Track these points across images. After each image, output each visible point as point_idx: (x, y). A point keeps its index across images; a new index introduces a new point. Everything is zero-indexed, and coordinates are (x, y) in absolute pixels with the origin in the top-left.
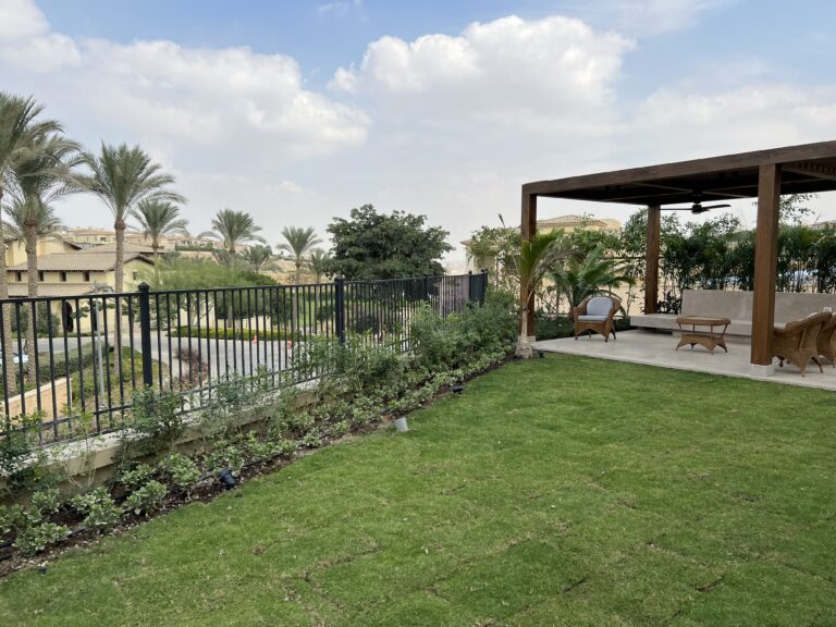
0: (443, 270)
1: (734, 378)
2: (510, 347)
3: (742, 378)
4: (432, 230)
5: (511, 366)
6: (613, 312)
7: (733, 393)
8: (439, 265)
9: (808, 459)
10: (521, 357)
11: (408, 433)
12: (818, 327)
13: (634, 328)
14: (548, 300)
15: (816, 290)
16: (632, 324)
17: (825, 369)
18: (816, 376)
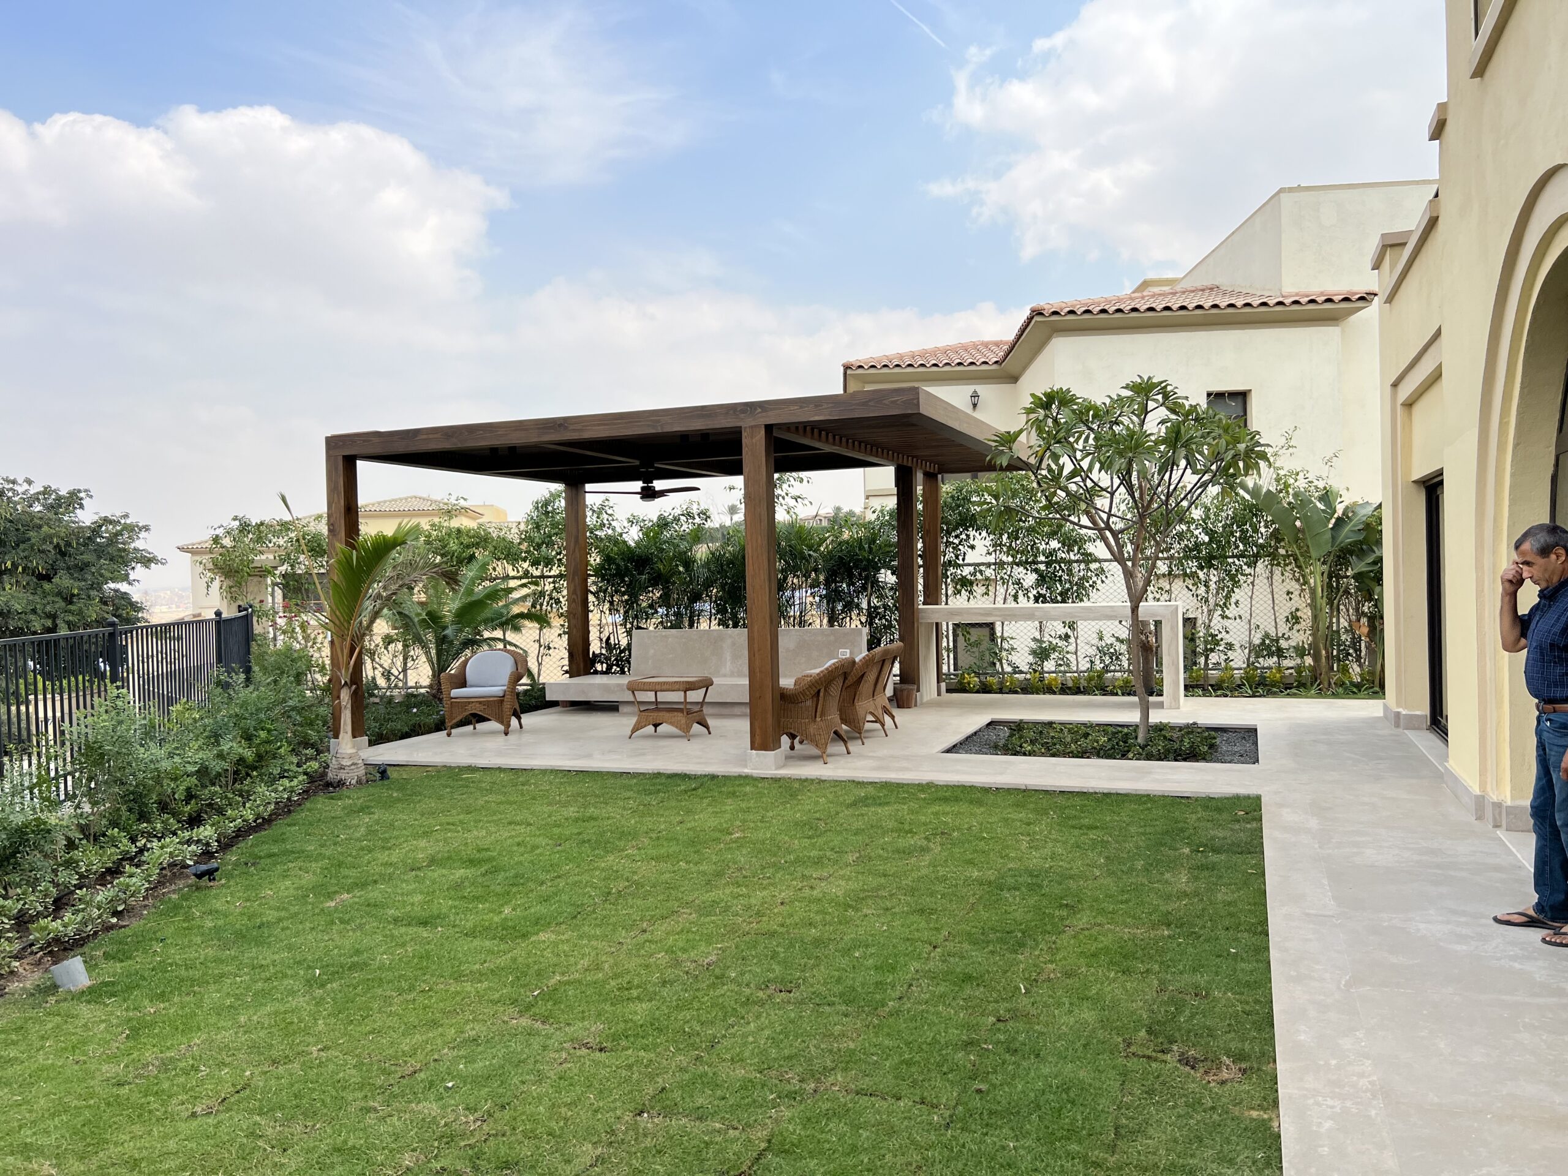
0: (136, 607)
1: (727, 778)
2: (315, 765)
3: (740, 777)
4: (106, 521)
5: (321, 804)
6: (516, 678)
7: (730, 805)
8: (125, 596)
9: (855, 901)
10: (340, 784)
11: (91, 990)
12: (839, 682)
13: (554, 704)
14: (386, 661)
15: (825, 621)
16: (549, 697)
17: (854, 746)
18: (842, 761)
